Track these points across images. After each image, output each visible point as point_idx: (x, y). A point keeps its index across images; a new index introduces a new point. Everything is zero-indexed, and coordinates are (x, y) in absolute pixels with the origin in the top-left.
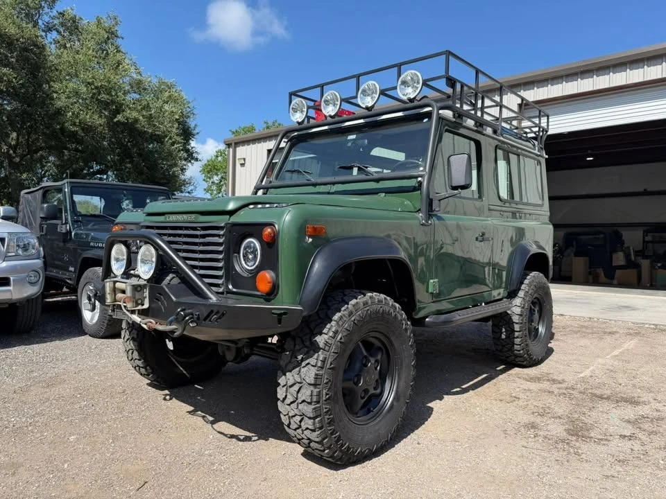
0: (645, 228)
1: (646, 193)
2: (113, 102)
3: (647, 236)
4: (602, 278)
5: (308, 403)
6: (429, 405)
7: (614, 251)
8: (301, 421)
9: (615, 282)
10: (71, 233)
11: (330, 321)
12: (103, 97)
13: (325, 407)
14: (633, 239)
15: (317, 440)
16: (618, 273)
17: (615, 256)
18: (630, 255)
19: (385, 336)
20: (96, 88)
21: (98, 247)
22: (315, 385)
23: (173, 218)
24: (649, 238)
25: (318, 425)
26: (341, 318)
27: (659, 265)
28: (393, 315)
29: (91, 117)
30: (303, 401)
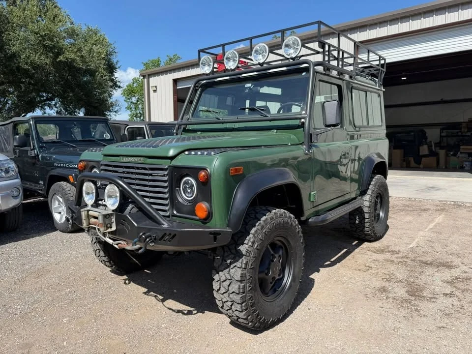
0: (441, 127)
1: (443, 102)
2: (54, 46)
3: (443, 132)
4: (413, 164)
5: (237, 293)
6: (311, 277)
7: (421, 144)
8: (231, 306)
9: (421, 166)
10: (38, 156)
11: (249, 234)
12: (47, 42)
13: (249, 295)
14: (433, 135)
15: (244, 317)
16: (424, 159)
17: (421, 148)
18: (431, 146)
19: (284, 238)
20: (41, 36)
21: (60, 167)
22: (241, 281)
23: (126, 159)
24: (444, 134)
25: (244, 308)
26: (256, 232)
27: (452, 153)
28: (290, 224)
29: (39, 58)
30: (233, 292)
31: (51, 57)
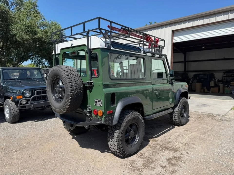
0: (223, 72)
1: (224, 59)
3: (224, 74)
4: (206, 91)
7: (211, 80)
9: (210, 92)
14: (219, 76)
16: (211, 89)
17: (210, 83)
18: (216, 82)
21: (10, 92)
24: (225, 76)
27: (226, 86)
31: (31, 36)
